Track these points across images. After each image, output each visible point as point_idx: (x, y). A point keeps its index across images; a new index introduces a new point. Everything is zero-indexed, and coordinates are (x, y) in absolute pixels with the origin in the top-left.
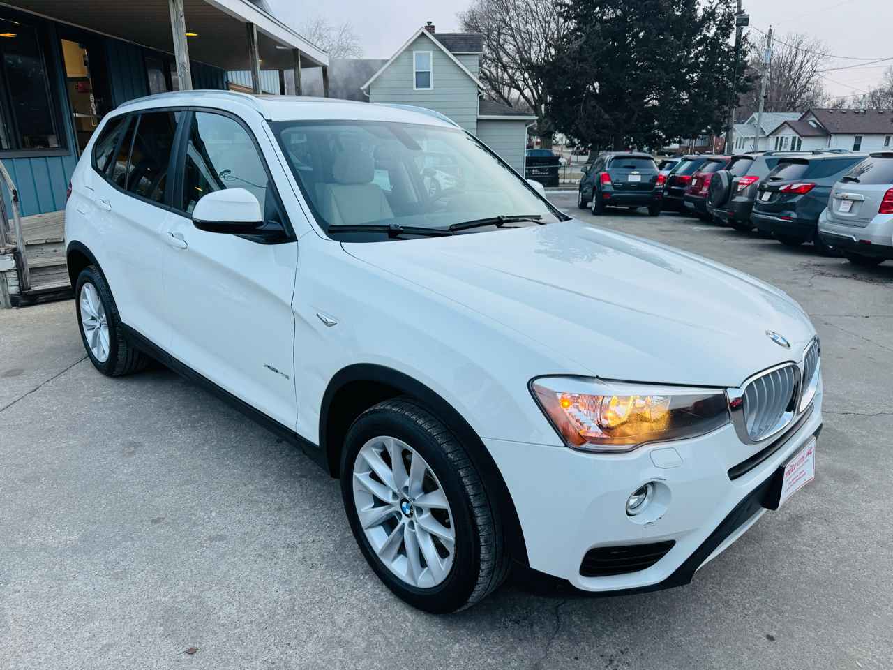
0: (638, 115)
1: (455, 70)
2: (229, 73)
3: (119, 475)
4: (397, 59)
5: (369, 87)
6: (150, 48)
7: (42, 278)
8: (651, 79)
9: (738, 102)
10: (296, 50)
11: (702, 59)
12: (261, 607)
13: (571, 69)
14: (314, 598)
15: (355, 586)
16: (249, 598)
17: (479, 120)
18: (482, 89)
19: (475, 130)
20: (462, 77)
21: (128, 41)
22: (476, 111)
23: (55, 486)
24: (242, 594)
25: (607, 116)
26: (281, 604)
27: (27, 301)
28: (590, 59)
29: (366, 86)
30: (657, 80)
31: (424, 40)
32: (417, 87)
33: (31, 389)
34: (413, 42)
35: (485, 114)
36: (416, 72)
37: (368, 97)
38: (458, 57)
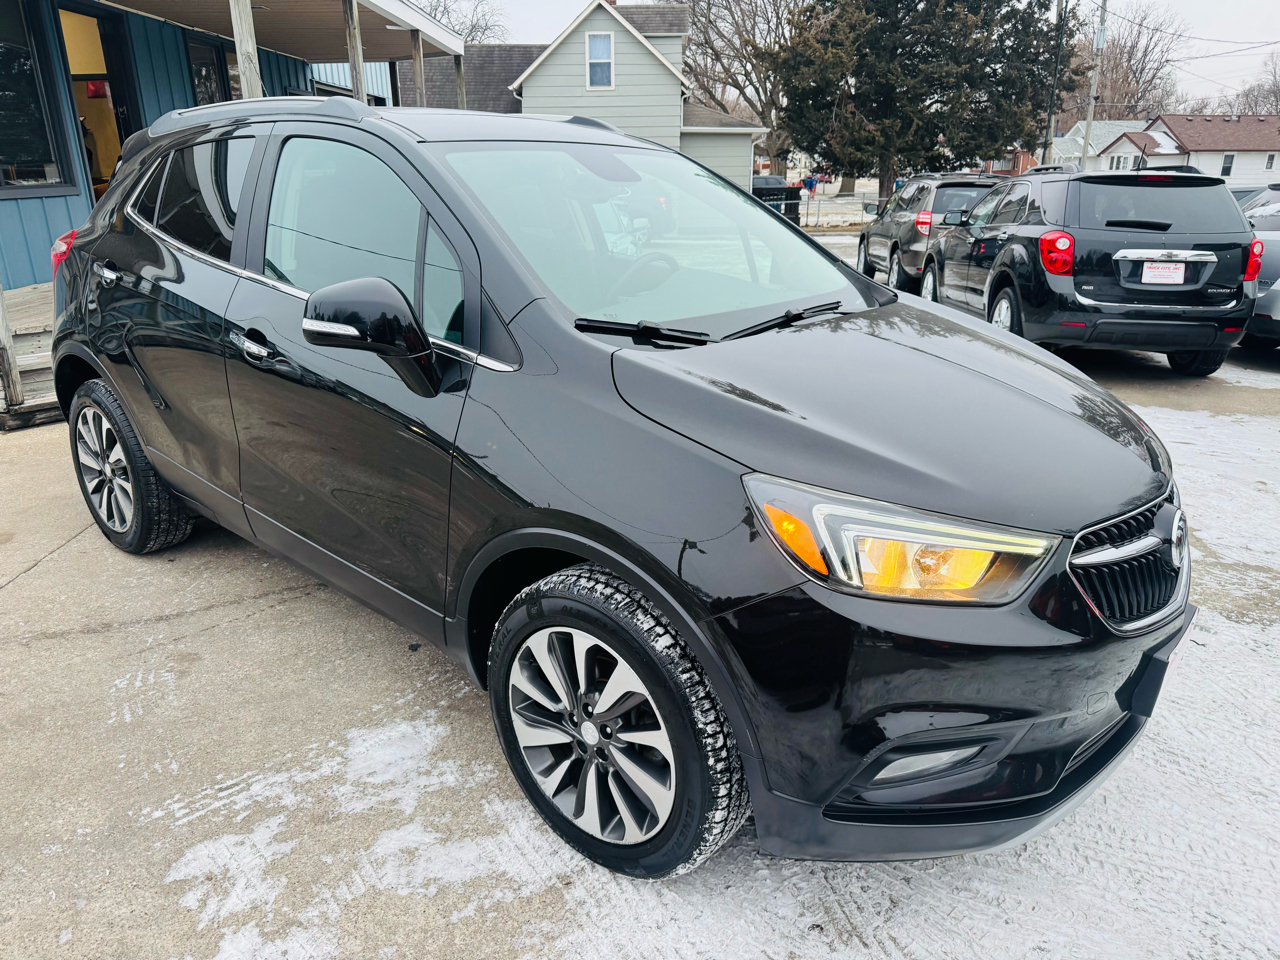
0: (918, 125)
1: (646, 60)
2: (315, 66)
3: (166, 710)
4: (561, 43)
5: (521, 87)
6: (196, 29)
7: (40, 385)
8: (935, 73)
9: (1061, 105)
10: (415, 32)
11: (1009, 43)
12: (400, 941)
13: (819, 57)
14: (484, 922)
15: (548, 901)
16: (380, 924)
17: (683, 135)
18: (688, 88)
19: (679, 148)
20: (659, 70)
21: (163, 20)
22: (679, 121)
23: (66, 731)
24: (369, 916)
25: (871, 127)
26: (432, 935)
27: (18, 422)
28: (847, 43)
29: (516, 85)
30: (944, 74)
31: (600, 16)
32: (592, 83)
33: (26, 566)
34: (585, 19)
35: (692, 125)
36: (591, 64)
37: (520, 101)
38: (651, 40)
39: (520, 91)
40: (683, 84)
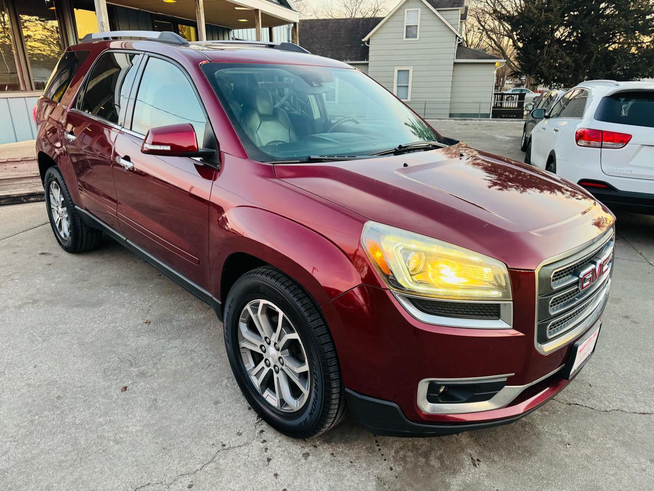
1: (439, 23)
2: (234, 31)
4: (392, 16)
5: (369, 40)
13: (537, 18)
17: (455, 64)
18: (460, 38)
19: (452, 72)
20: (445, 29)
21: (138, 9)
22: (453, 56)
25: (567, 59)
32: (407, 37)
34: (405, 2)
35: (461, 59)
36: (407, 26)
37: (369, 47)
38: (440, 12)
39: (368, 42)
40: (457, 36)
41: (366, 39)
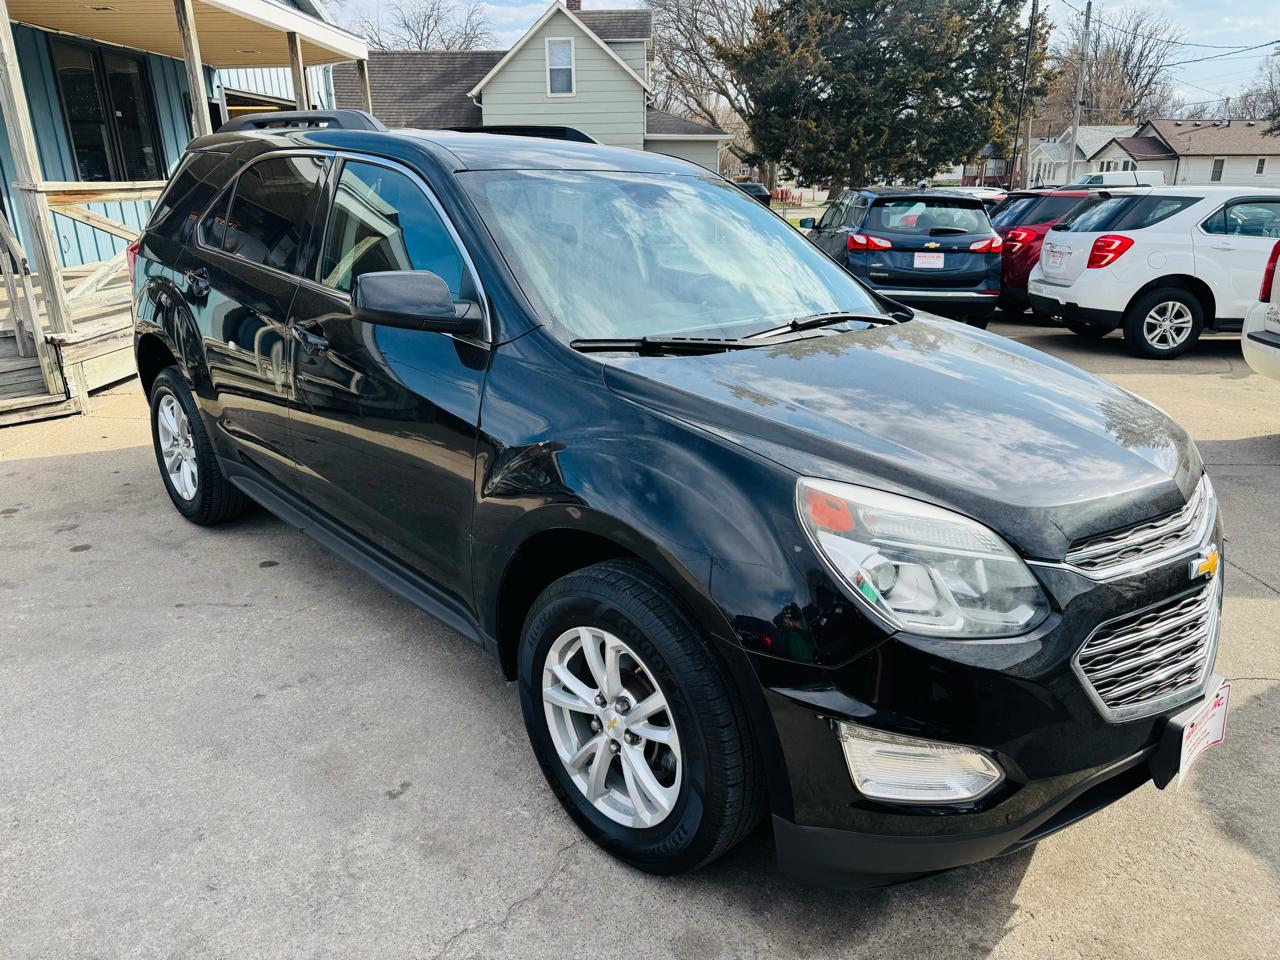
1: (608, 66)
2: (224, 72)
4: (521, 50)
5: (480, 94)
10: (292, 36)
11: (978, 48)
18: (651, 95)
20: (619, 76)
22: (641, 128)
31: (560, 21)
32: (552, 91)
34: (545, 25)
35: (656, 133)
36: (551, 70)
37: (480, 109)
38: (612, 46)
39: (479, 98)
40: (645, 90)
41: (475, 91)
